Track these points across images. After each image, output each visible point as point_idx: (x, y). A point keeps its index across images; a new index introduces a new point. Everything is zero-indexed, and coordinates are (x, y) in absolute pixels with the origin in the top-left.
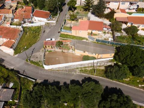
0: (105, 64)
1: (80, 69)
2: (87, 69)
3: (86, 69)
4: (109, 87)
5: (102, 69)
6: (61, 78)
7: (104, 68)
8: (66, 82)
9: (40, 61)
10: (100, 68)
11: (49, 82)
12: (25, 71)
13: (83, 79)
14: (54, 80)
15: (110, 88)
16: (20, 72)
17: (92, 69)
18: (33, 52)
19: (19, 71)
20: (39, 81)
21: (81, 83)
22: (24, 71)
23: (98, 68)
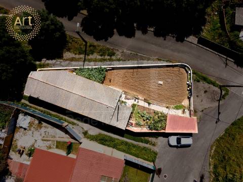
0: (61, 62)
1: (114, 58)
2: (100, 57)
3: (101, 55)
4: (67, 18)
5: (70, 53)
6: (153, 44)
7: (64, 55)
8: (143, 33)
9: (198, 81)
10: (74, 56)
11: (173, 37)
12: (224, 65)
13: (111, 37)
14: (165, 39)
15: (64, 17)
16: (235, 63)
17: (88, 55)
18: (219, 113)
19: (236, 66)
20: (193, 39)
21: (115, 30)
22: (227, 64)
23: (77, 56)
